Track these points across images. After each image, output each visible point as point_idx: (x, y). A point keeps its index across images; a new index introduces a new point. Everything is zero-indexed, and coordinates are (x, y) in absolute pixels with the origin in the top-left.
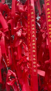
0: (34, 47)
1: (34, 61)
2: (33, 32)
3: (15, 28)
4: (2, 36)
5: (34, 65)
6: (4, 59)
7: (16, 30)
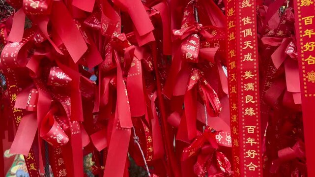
0: (249, 99)
1: (249, 147)
2: (248, 44)
3: (176, 32)
4: (135, 59)
5: (249, 160)
6: (136, 137)
7: (181, 36)
